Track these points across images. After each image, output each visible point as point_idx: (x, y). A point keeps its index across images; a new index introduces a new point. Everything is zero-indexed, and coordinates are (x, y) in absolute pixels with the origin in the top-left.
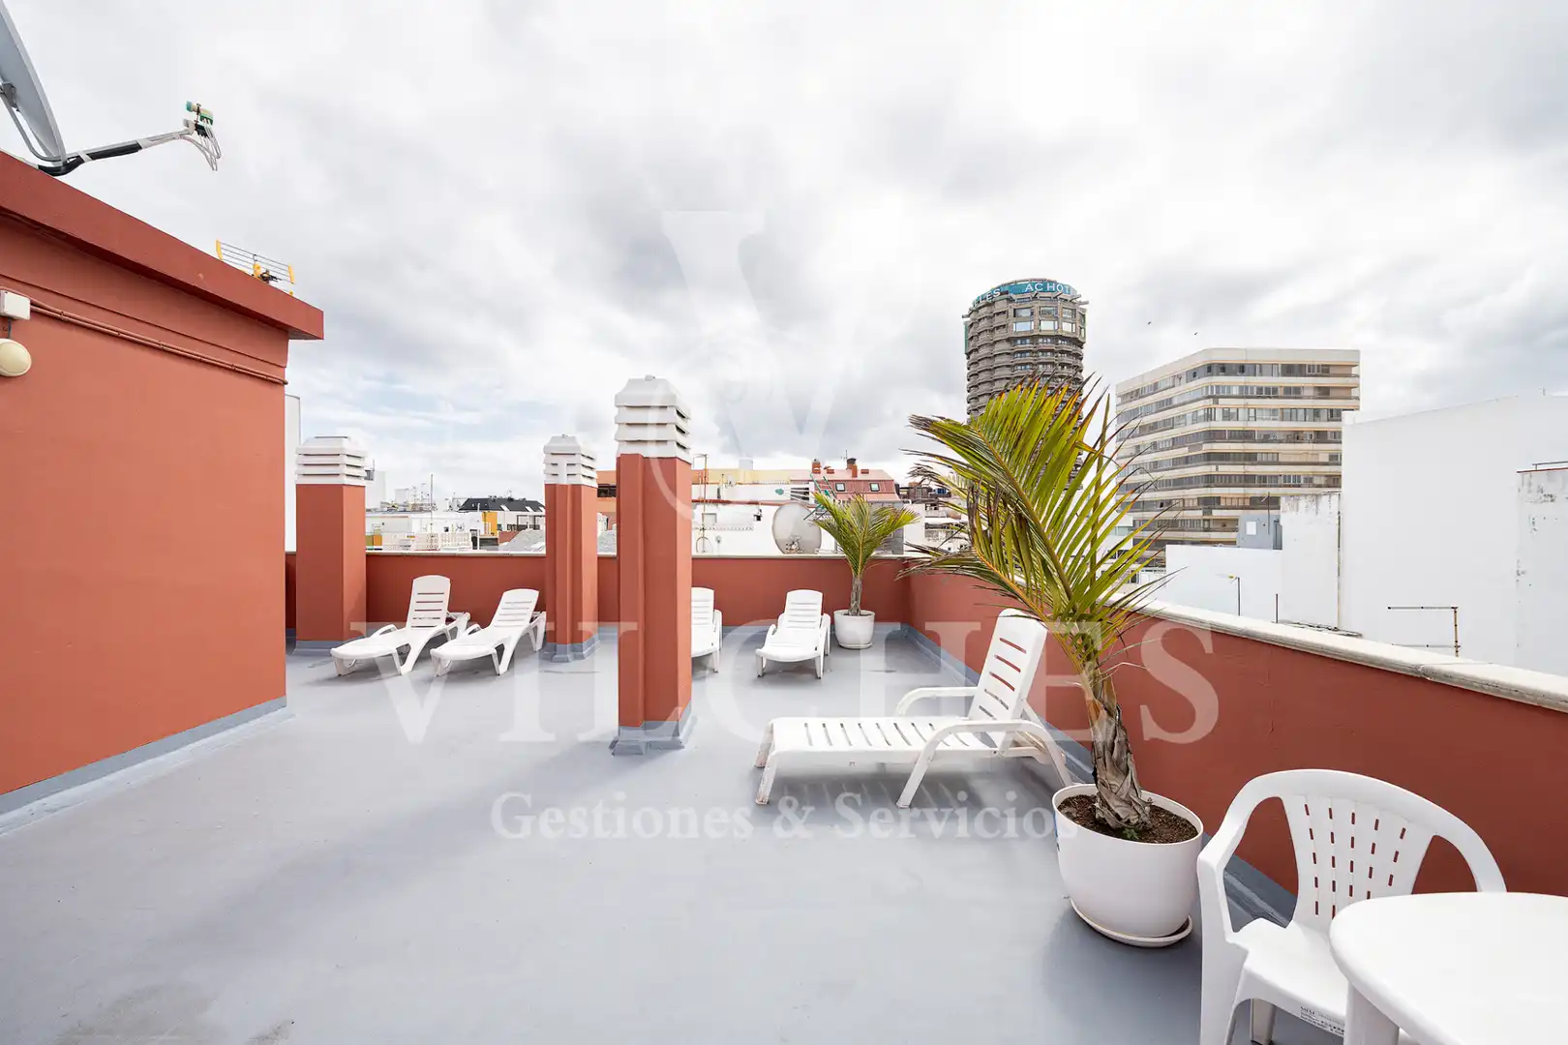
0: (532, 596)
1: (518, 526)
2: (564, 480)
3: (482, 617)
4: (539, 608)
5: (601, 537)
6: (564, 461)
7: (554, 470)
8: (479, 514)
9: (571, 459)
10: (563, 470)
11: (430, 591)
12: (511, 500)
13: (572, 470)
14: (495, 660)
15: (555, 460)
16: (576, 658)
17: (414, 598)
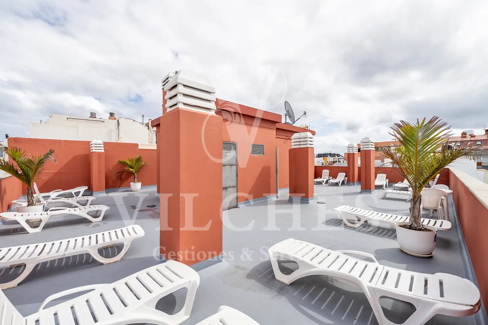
0: (344, 174)
1: (334, 161)
2: (351, 152)
3: (335, 177)
4: (346, 176)
5: (358, 162)
6: (351, 148)
7: (349, 150)
8: (322, 158)
9: (353, 148)
10: (351, 150)
11: (326, 172)
12: (331, 154)
13: (353, 150)
14: (339, 183)
15: (349, 148)
16: (353, 185)
17: (323, 173)
